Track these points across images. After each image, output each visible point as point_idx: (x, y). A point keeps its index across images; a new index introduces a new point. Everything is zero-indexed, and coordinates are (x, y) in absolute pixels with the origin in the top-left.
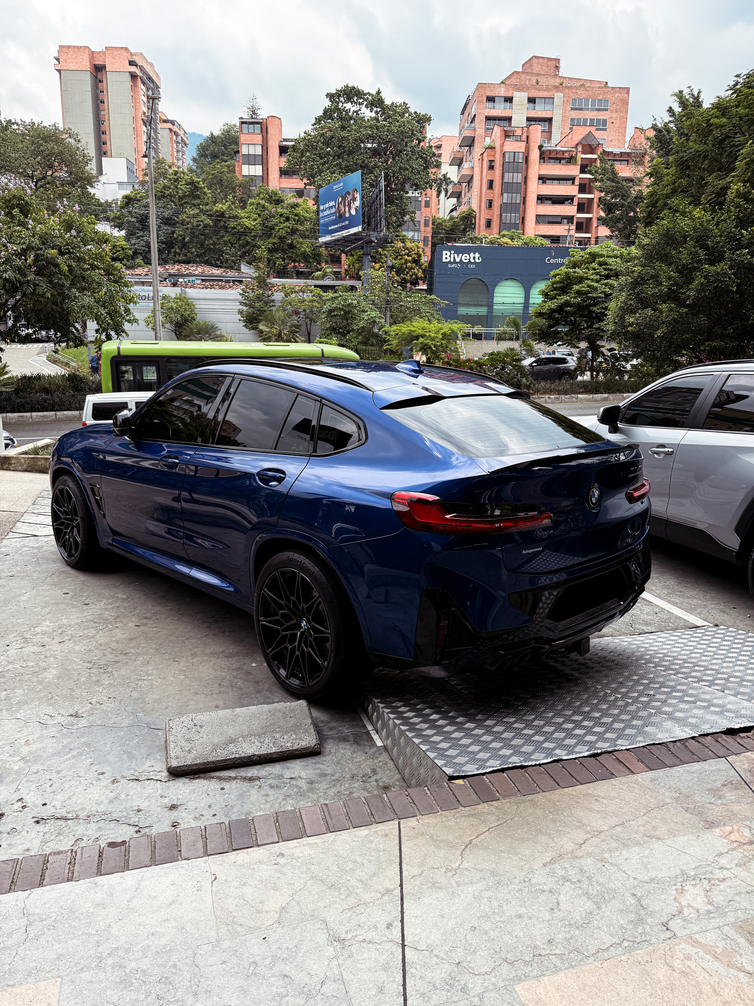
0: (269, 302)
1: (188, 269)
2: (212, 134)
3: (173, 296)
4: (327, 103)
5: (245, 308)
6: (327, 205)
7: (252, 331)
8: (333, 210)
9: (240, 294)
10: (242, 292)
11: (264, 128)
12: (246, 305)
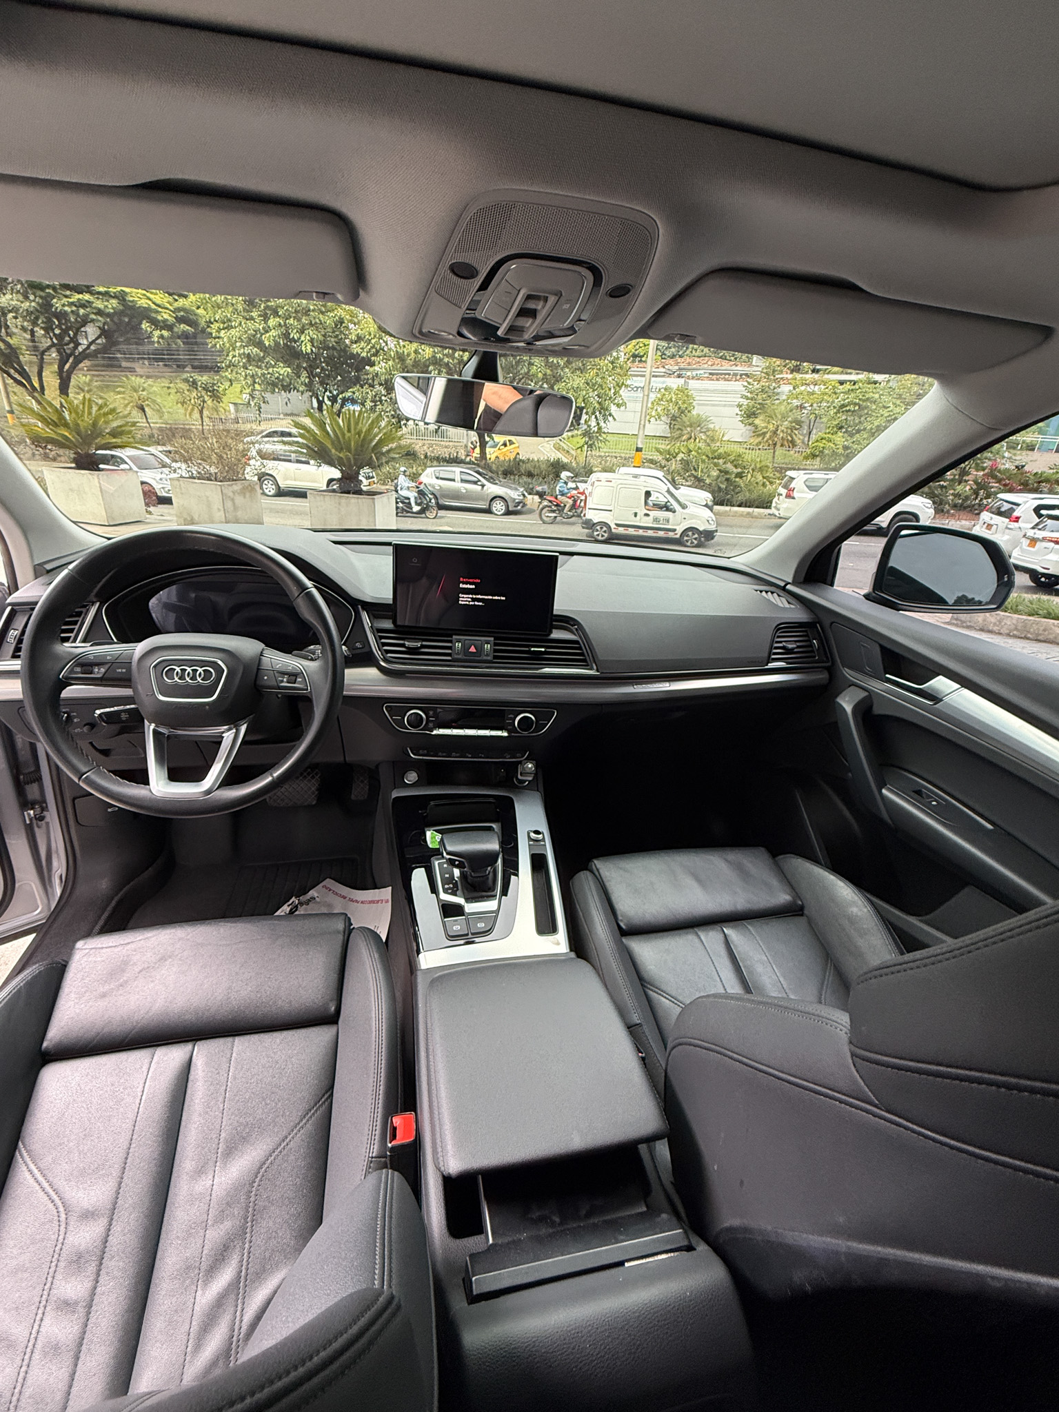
0: (773, 394)
3: (675, 387)
5: (745, 402)
7: (749, 427)
9: (744, 386)
10: (746, 384)
12: (747, 398)
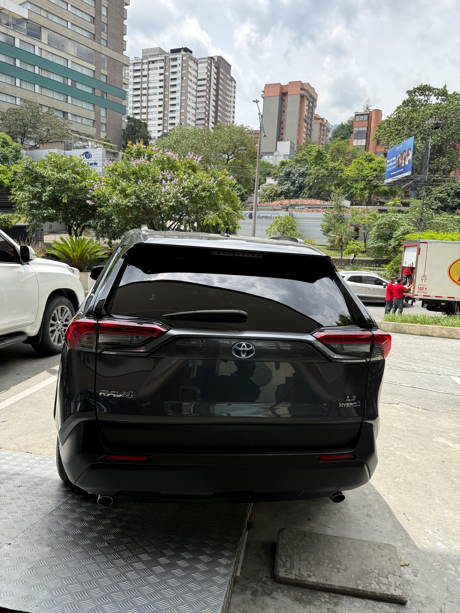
1: (303, 201)
2: (342, 124)
3: (284, 216)
4: (406, 97)
5: (325, 224)
6: (391, 160)
8: (395, 163)
9: (324, 215)
11: (370, 117)
12: (326, 221)
